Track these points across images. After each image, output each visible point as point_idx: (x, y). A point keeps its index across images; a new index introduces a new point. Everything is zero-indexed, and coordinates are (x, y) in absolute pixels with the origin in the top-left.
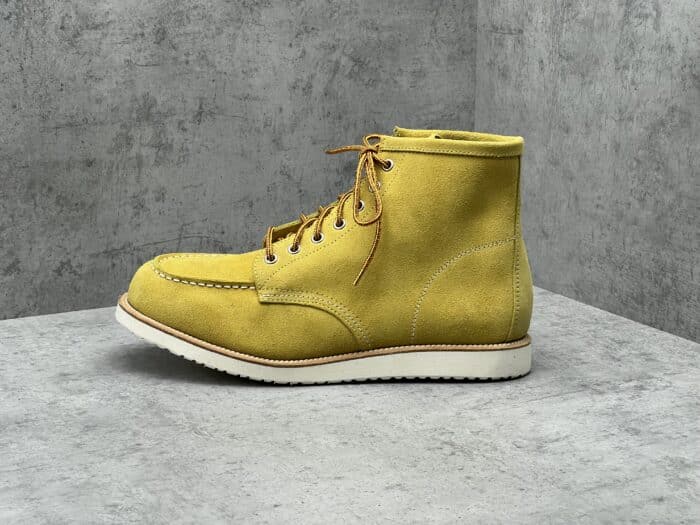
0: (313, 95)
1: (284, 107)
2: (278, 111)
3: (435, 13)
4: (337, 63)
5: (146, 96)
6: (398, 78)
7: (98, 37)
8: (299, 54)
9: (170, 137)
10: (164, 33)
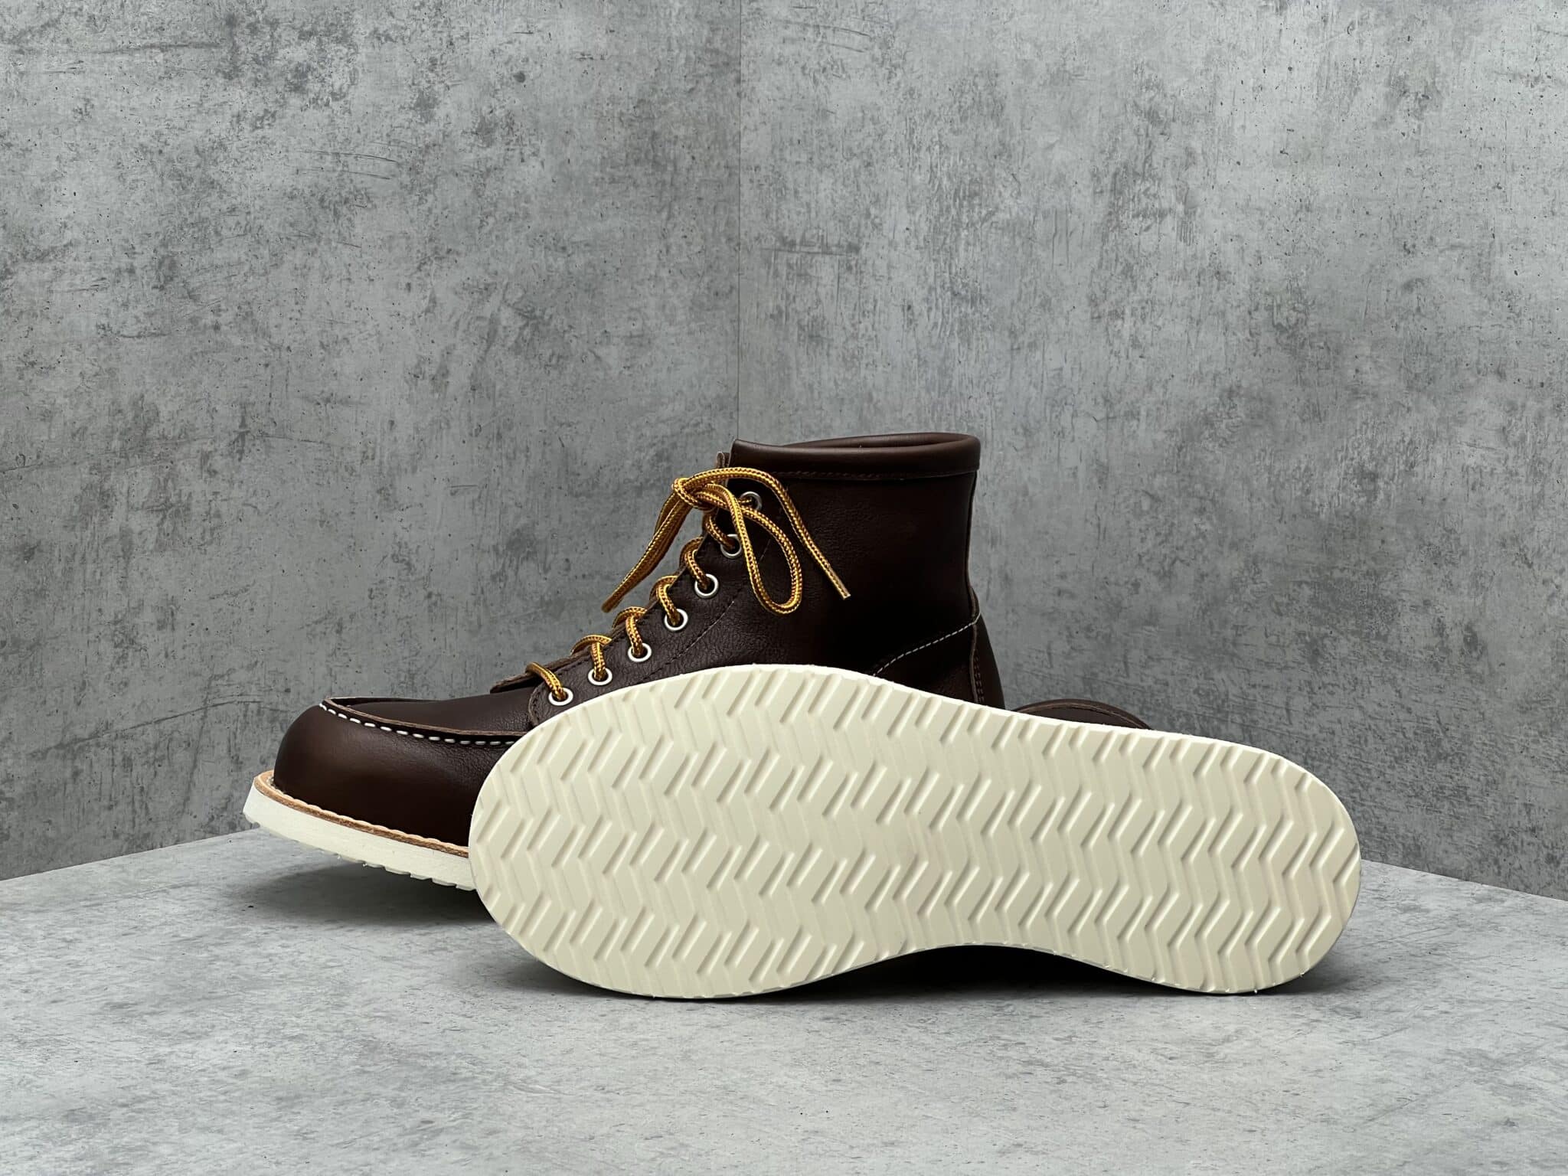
0: (451, 389)
1: (398, 417)
2: (386, 426)
3: (664, 215)
4: (494, 321)
5: (138, 402)
6: (601, 351)
7: (46, 276)
8: (425, 304)
9: (186, 490)
10: (173, 265)
